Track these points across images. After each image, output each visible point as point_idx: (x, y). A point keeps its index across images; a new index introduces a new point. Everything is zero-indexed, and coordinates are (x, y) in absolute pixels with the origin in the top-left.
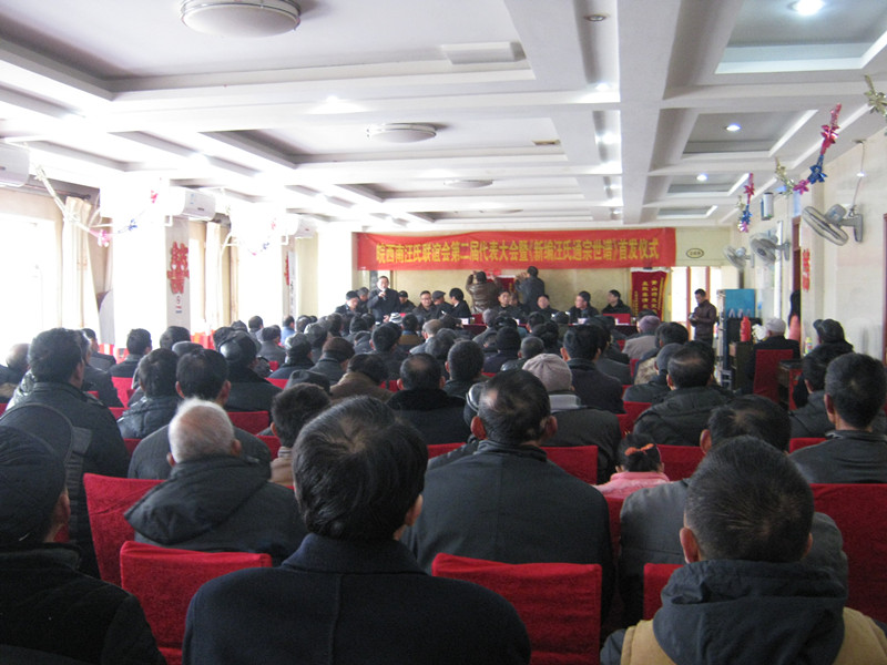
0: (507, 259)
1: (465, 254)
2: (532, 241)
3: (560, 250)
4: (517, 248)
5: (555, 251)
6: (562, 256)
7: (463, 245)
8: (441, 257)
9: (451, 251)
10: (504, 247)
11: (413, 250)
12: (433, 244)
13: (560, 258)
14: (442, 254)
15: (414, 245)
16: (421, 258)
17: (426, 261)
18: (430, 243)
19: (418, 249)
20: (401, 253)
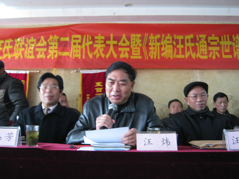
0: (115, 56)
1: (63, 50)
2: (146, 35)
3: (180, 46)
4: (128, 43)
5: (174, 47)
6: (183, 53)
7: (63, 39)
8: (36, 53)
9: (47, 46)
10: (112, 42)
11: (3, 45)
12: (27, 39)
13: (180, 56)
14: (37, 50)
15: (5, 40)
16: (11, 54)
17: (16, 58)
18: (23, 38)
19: (9, 44)
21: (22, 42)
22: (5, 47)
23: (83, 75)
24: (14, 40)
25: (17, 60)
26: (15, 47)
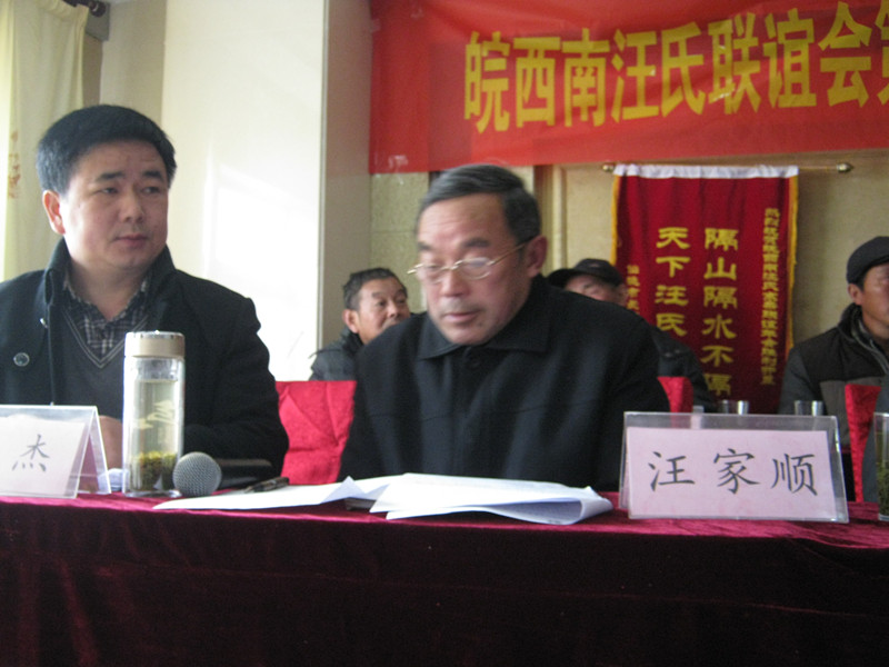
9: (876, 46)
11: (654, 55)
12: (769, 20)
15: (663, 32)
16: (702, 95)
17: (732, 105)
18: (751, 18)
19: (683, 48)
20: (595, 74)
22: (669, 63)
24: (703, 27)
25: (733, 115)
26: (716, 59)
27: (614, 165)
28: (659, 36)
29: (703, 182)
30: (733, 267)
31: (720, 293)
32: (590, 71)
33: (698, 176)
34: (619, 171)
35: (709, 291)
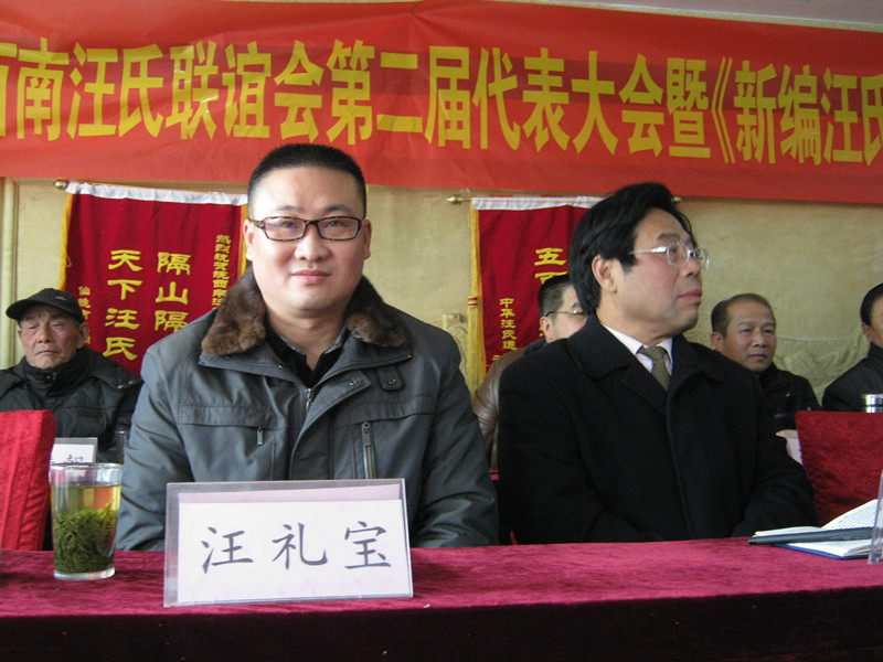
0: (610, 142)
1: (395, 110)
2: (726, 64)
3: (846, 117)
4: (654, 93)
5: (826, 118)
6: (858, 144)
7: (390, 60)
8: (275, 116)
9: (326, 86)
10: (594, 86)
11: (114, 73)
12: (230, 50)
13: (847, 155)
14: (281, 99)
15: (125, 51)
16: (160, 118)
17: (188, 130)
18: (213, 46)
19: (144, 70)
20: (50, 86)
21: (204, 63)
22: (128, 83)
23: (483, 215)
24: (166, 50)
25: (188, 141)
26: (176, 84)
27: (68, 183)
28: (120, 54)
29: (157, 205)
30: (185, 291)
31: (171, 318)
32: (46, 83)
33: (152, 199)
34: (72, 189)
35: (160, 315)
